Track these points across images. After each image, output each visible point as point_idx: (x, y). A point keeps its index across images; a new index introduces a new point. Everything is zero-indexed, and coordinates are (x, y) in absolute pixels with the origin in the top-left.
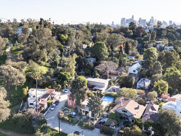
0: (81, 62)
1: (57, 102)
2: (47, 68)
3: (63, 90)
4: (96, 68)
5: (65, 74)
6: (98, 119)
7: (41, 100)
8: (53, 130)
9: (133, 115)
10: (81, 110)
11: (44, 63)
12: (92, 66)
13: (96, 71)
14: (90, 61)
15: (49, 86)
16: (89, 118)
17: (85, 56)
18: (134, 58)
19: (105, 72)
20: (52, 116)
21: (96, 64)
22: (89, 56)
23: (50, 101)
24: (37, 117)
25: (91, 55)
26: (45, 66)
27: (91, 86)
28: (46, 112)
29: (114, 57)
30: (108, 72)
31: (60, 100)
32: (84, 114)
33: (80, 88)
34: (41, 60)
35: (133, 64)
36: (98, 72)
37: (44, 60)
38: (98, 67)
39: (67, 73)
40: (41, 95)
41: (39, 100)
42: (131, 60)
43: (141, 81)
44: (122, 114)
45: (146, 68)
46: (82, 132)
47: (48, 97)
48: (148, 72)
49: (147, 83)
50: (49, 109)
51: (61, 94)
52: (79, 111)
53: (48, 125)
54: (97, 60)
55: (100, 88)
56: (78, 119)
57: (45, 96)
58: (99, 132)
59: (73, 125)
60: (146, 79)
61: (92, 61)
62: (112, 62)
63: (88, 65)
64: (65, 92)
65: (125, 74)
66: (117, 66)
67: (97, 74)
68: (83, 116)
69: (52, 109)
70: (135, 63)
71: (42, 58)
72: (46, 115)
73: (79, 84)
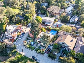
0: (39, 6)
1: (24, 34)
2: (19, 10)
3: (28, 25)
4: (47, 10)
5: (28, 15)
6: (47, 47)
7: (13, 34)
8: (19, 54)
9: (69, 47)
10: (37, 40)
11: (17, 7)
12: (45, 9)
13: (47, 12)
14: (44, 5)
15: (19, 22)
16: (42, 45)
17: (41, 2)
18: (69, 3)
19: (53, 12)
20: (20, 44)
21: (47, 7)
22: (44, 1)
23: (19, 34)
24: (10, 45)
25: (45, 1)
26: (18, 9)
27: (44, 22)
28: (17, 41)
29: (58, 3)
30: (54, 12)
31: (26, 32)
32: (39, 43)
33: (36, 28)
34: (16, 5)
35: (69, 7)
36: (49, 12)
37: (17, 4)
38: (49, 9)
39: (29, 15)
40: (13, 30)
41: (12, 34)
42: (68, 4)
43: (73, 18)
44: (62, 45)
45: (76, 9)
46: (37, 56)
47: (18, 31)
48: (77, 12)
49: (76, 19)
50: (18, 39)
51: (26, 28)
52: (36, 41)
53: (17, 50)
54: (48, 4)
55: (49, 23)
56: (35, 46)
57: (16, 31)
58: (47, 56)
59: (32, 51)
60: (76, 17)
61: (45, 5)
62: (57, 6)
63: (43, 8)
64: (29, 26)
65: (64, 14)
66: (60, 8)
67: (48, 14)
68: (38, 44)
69: (20, 38)
70: (70, 6)
71: (16, 4)
72: (16, 43)
73: (35, 26)
